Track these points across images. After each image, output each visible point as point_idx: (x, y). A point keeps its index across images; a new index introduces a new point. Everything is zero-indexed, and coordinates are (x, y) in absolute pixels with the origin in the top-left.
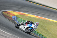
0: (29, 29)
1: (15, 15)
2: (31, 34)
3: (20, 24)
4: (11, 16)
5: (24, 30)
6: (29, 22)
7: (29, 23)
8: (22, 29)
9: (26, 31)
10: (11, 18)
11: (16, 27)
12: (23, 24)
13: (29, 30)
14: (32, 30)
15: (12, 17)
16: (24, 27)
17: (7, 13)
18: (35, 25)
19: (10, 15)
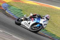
0: (36, 26)
3: (22, 19)
4: (1, 4)
5: (29, 28)
6: (36, 15)
8: (26, 26)
12: (26, 19)
14: (41, 27)
16: (29, 24)
18: (45, 20)
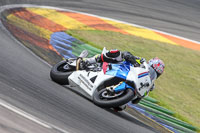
0: (114, 87)
1: (63, 30)
2: (123, 111)
4: (47, 34)
5: (91, 93)
7: (115, 62)
8: (82, 86)
10: (47, 42)
11: (55, 79)
13: (115, 92)
14: (130, 92)
15: (48, 37)
16: (93, 80)
17: (28, 17)
18: (147, 70)
19: (42, 29)
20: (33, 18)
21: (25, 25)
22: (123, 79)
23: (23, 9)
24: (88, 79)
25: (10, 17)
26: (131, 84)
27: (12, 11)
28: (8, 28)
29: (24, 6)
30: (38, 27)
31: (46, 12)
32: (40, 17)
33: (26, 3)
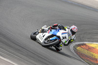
0: (51, 39)
9: (45, 43)
10: (96, 60)
15: (97, 57)
17: (87, 48)
19: (94, 54)
20: (90, 49)
21: (86, 52)
22: (56, 35)
23: (85, 44)
24: (42, 36)
25: (78, 48)
26: (59, 37)
27: (79, 45)
28: (77, 54)
29: (85, 43)
30: (92, 53)
31: (96, 46)
32: (93, 48)
33: (86, 41)
